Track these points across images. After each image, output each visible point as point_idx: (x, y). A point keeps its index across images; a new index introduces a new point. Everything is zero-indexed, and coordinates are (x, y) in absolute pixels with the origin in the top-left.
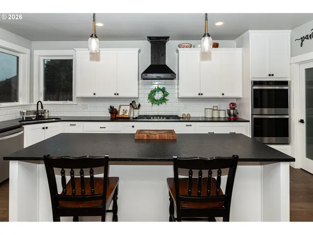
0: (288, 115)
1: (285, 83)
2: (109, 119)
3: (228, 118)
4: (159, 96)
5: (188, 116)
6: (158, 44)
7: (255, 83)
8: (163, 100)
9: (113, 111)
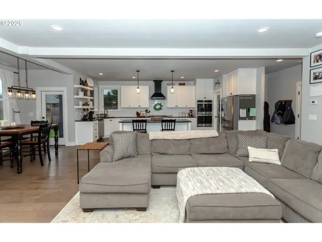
0: (212, 114)
1: (211, 101)
4: (158, 107)
6: (158, 83)
7: (199, 101)
8: (160, 109)
9: (138, 114)
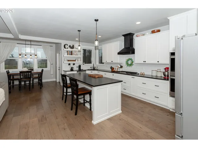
0: (174, 76)
2: (111, 71)
3: (164, 78)
4: (130, 62)
5: (141, 74)
9: (112, 68)
